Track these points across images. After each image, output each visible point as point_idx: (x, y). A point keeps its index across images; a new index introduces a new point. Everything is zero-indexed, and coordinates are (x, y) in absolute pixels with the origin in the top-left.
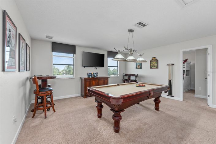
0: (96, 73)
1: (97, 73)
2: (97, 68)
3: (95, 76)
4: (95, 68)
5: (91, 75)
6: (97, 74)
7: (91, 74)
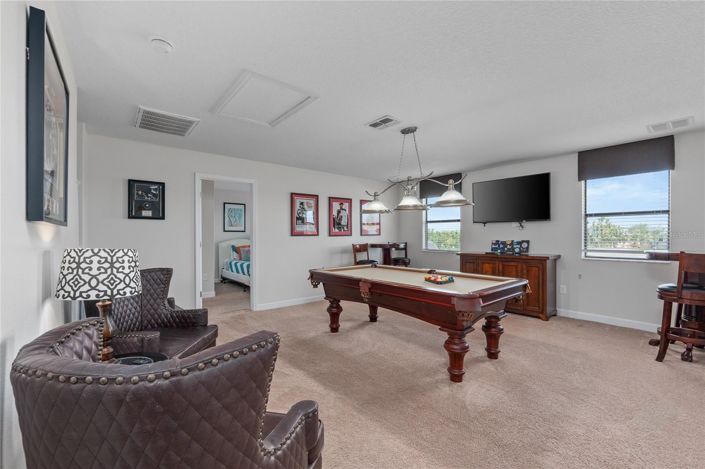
0: (520, 243)
1: (528, 242)
2: (525, 223)
3: (517, 250)
4: (517, 224)
5: (501, 246)
6: (525, 245)
7: (504, 243)
